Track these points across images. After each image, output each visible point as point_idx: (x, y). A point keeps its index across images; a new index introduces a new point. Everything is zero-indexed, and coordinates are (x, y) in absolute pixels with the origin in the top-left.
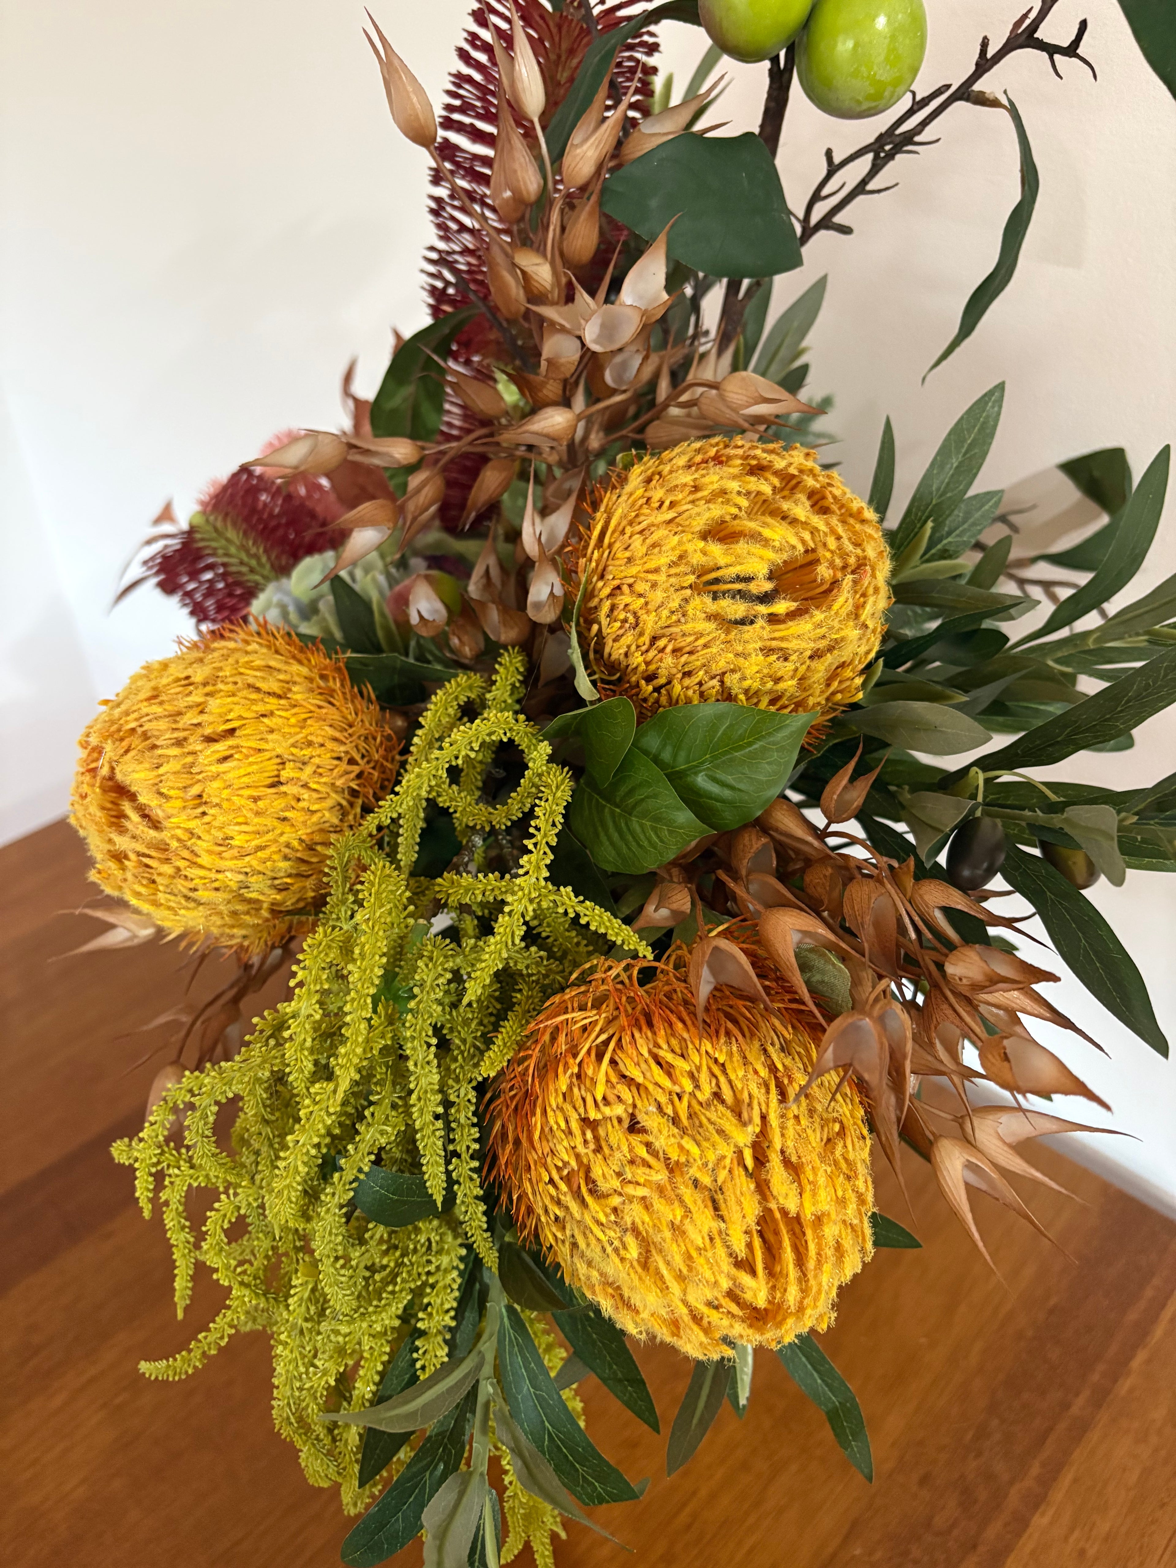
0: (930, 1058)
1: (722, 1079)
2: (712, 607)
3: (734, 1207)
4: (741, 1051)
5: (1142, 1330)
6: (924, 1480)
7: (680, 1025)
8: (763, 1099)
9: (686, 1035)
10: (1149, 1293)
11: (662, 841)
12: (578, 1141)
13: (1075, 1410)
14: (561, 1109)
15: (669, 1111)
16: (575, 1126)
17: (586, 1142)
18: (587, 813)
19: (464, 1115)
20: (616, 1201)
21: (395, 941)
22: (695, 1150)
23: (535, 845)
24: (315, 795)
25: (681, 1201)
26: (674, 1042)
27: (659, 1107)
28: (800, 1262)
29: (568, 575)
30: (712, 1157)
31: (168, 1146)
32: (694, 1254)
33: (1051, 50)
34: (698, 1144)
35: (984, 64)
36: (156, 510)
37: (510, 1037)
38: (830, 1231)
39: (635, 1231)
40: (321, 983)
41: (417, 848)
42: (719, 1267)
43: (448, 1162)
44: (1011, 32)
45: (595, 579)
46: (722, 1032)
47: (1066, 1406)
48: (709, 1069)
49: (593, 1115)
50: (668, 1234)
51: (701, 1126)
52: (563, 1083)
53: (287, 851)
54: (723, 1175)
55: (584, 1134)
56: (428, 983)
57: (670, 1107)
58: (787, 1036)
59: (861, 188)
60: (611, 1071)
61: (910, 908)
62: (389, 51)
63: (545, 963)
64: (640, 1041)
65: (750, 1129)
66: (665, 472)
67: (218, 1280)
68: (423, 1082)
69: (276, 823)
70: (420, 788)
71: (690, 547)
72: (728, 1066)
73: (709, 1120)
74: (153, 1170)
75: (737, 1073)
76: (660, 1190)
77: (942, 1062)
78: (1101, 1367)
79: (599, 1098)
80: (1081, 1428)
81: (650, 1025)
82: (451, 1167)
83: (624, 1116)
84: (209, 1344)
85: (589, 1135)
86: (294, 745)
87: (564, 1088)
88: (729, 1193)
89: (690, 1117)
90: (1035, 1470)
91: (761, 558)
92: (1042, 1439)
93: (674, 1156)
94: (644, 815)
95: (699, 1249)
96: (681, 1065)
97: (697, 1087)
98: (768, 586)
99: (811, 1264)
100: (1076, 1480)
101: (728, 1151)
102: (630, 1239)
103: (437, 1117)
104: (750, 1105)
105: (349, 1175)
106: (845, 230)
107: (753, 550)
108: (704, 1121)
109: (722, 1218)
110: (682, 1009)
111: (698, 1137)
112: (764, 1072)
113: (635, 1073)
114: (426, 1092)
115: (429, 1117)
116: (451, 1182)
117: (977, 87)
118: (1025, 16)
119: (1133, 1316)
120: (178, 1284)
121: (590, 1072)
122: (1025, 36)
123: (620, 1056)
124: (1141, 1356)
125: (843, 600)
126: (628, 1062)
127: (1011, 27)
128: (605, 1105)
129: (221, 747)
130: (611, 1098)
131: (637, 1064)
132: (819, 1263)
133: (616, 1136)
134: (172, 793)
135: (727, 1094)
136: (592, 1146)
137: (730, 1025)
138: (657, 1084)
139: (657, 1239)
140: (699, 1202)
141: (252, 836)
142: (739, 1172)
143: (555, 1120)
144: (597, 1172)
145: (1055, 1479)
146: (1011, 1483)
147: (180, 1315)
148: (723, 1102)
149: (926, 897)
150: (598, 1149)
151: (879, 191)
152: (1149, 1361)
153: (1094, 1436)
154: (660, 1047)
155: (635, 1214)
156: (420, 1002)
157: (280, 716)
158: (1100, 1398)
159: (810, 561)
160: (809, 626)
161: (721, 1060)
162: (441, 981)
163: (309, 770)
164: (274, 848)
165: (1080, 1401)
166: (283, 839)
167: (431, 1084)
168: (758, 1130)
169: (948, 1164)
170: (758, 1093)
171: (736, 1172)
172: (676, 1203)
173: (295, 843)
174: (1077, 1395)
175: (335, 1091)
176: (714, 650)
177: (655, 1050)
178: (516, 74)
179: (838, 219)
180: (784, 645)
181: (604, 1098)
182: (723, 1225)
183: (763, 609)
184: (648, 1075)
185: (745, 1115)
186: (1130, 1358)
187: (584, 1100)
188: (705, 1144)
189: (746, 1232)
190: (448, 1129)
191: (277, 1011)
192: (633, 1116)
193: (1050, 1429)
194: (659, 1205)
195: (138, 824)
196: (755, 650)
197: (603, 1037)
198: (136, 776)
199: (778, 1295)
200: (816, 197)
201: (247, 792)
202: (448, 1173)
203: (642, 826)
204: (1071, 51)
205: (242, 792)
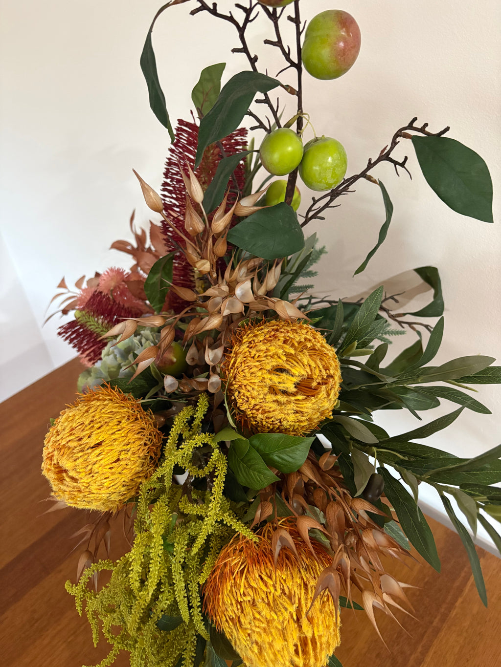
0: (359, 565)
1: (284, 585)
2: (274, 398)
3: (290, 636)
4: (291, 574)
5: (460, 590)
6: (378, 655)
7: (269, 564)
8: (299, 593)
9: (271, 568)
10: (463, 574)
11: (261, 480)
12: (235, 609)
13: (435, 624)
14: (229, 596)
15: (266, 600)
16: (234, 602)
17: (238, 609)
18: (234, 462)
19: (195, 594)
20: (249, 632)
21: (166, 526)
22: (275, 617)
23: (214, 498)
24: (133, 462)
25: (272, 635)
26: (267, 571)
27: (263, 599)
28: (314, 649)
29: (223, 376)
30: (281, 619)
31: (87, 590)
32: (277, 653)
33: (396, 163)
34: (276, 614)
35: (370, 165)
36: (59, 281)
37: (209, 565)
38: (324, 640)
39: (257, 643)
40: (141, 560)
41: (171, 480)
42: (285, 658)
43: (189, 610)
44: (380, 154)
45: (232, 380)
46: (284, 565)
47: (431, 623)
48: (280, 581)
49: (240, 600)
50: (267, 646)
51: (278, 605)
52: (229, 585)
53: (124, 483)
54: (286, 623)
55: (237, 606)
56: (179, 550)
57: (266, 599)
58: (308, 563)
59: (327, 205)
60: (245, 582)
61: (350, 511)
62: (143, 182)
63: (221, 528)
64: (255, 571)
65: (295, 605)
66: (256, 341)
67: (109, 643)
68: (179, 587)
69: (119, 475)
70: (171, 465)
71: (265, 376)
72: (287, 580)
73: (280, 602)
74: (82, 600)
75: (290, 584)
76: (265, 629)
77: (363, 568)
78: (444, 606)
79: (242, 593)
80: (437, 631)
81: (259, 562)
82: (191, 611)
83: (250, 599)
84: (107, 662)
85: (239, 607)
86: (124, 445)
87: (229, 588)
88: (288, 630)
89: (274, 601)
90: (420, 649)
91: (291, 381)
92: (423, 636)
93: (269, 618)
94: (254, 470)
95: (278, 651)
96: (270, 582)
97: (276, 590)
98: (295, 390)
99: (318, 650)
100: (435, 653)
101: (287, 615)
102: (254, 645)
103: (185, 597)
104: (294, 596)
105: (156, 619)
106: (323, 218)
107: (288, 377)
108: (279, 603)
109: (286, 640)
110: (270, 556)
111: (276, 610)
112: (299, 581)
113: (253, 584)
114: (180, 590)
115: (182, 598)
116: (191, 616)
117: (368, 173)
118: (385, 149)
119: (457, 584)
120: (94, 636)
121: (238, 582)
122: (385, 156)
123: (248, 576)
124: (460, 600)
125: (323, 394)
126: (251, 579)
127: (380, 152)
128: (244, 596)
129: (97, 451)
130: (246, 593)
131: (255, 580)
132: (321, 649)
133: (248, 609)
134: (81, 471)
135: (287, 591)
136: (240, 611)
137: (287, 561)
138: (261, 589)
139: (264, 646)
140: (278, 635)
141: (111, 481)
142: (291, 621)
143: (227, 601)
144: (242, 620)
145: (427, 652)
146: (411, 655)
147: (95, 646)
148: (285, 594)
149: (356, 506)
150: (242, 612)
151: (334, 207)
152: (462, 602)
153: (442, 634)
154: (262, 573)
155: (255, 637)
156: (177, 558)
157: (118, 434)
158: (443, 620)
159: (310, 378)
160: (310, 405)
161: (284, 578)
162: (183, 550)
163: (130, 453)
164: (119, 484)
165: (437, 620)
166: (123, 480)
167: (182, 587)
168: (297, 605)
169: (367, 602)
170: (297, 592)
171: (290, 622)
172: (270, 635)
173: (127, 480)
174: (435, 618)
175: (148, 594)
176: (277, 413)
177: (261, 574)
178: (192, 190)
179: (320, 215)
180: (301, 410)
181: (244, 593)
182: (286, 643)
183: (293, 398)
184: (258, 585)
185: (293, 600)
186: (456, 602)
187: (236, 593)
188: (279, 613)
189: (294, 645)
190: (188, 600)
191: (125, 557)
192: (254, 600)
193: (425, 632)
194: (263, 635)
195: (69, 482)
196: (291, 413)
197: (242, 567)
198: (67, 465)
199: (307, 662)
200: (310, 210)
201: (108, 467)
202: (190, 614)
203: (254, 474)
204: (402, 165)
205: (106, 467)
